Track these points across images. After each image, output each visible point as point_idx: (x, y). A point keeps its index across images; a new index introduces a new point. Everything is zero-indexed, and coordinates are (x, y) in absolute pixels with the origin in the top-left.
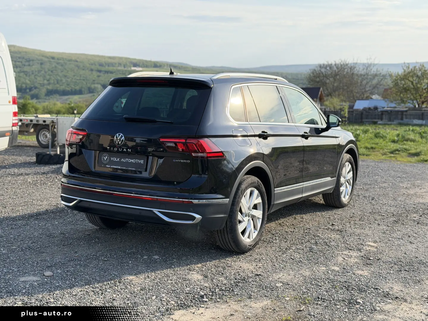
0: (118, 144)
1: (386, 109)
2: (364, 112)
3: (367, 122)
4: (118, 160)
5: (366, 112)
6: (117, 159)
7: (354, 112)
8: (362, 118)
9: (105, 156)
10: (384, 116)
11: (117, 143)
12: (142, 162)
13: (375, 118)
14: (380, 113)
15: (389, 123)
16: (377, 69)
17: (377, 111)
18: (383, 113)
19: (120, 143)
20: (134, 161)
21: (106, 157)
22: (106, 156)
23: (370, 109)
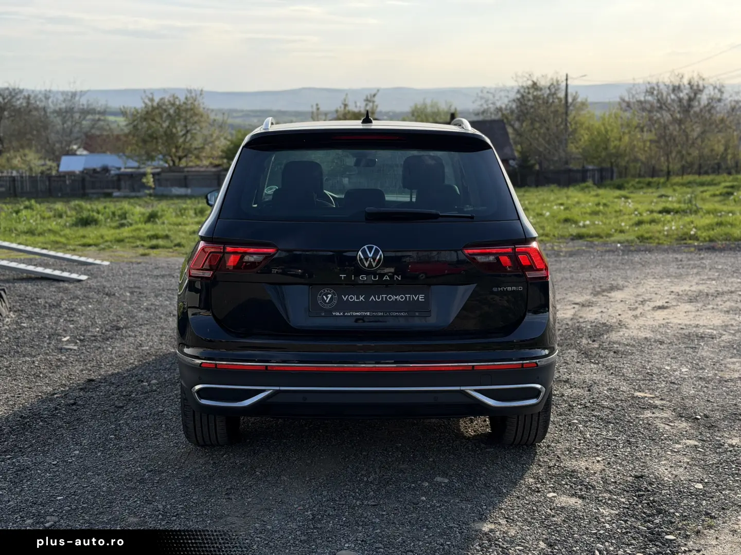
0: (368, 267)
1: (123, 170)
2: (88, 178)
3: (93, 193)
4: (361, 298)
5: (91, 176)
6: (358, 298)
7: (67, 177)
8: (84, 188)
9: (326, 295)
10: (123, 183)
11: (367, 265)
12: (421, 298)
13: (108, 188)
14: (115, 178)
15: (133, 194)
16: (88, 101)
17: (110, 174)
18: (120, 177)
19: (374, 265)
20: (402, 298)
21: (330, 296)
22: (330, 294)
23: (94, 170)
